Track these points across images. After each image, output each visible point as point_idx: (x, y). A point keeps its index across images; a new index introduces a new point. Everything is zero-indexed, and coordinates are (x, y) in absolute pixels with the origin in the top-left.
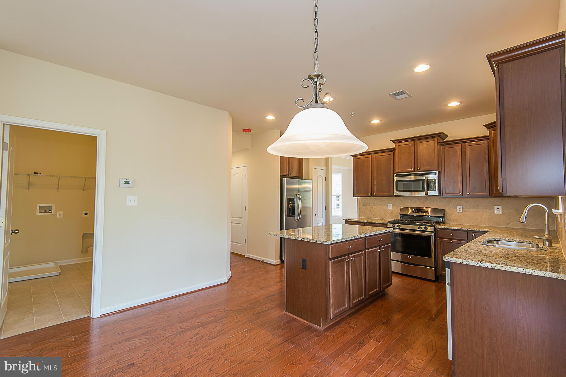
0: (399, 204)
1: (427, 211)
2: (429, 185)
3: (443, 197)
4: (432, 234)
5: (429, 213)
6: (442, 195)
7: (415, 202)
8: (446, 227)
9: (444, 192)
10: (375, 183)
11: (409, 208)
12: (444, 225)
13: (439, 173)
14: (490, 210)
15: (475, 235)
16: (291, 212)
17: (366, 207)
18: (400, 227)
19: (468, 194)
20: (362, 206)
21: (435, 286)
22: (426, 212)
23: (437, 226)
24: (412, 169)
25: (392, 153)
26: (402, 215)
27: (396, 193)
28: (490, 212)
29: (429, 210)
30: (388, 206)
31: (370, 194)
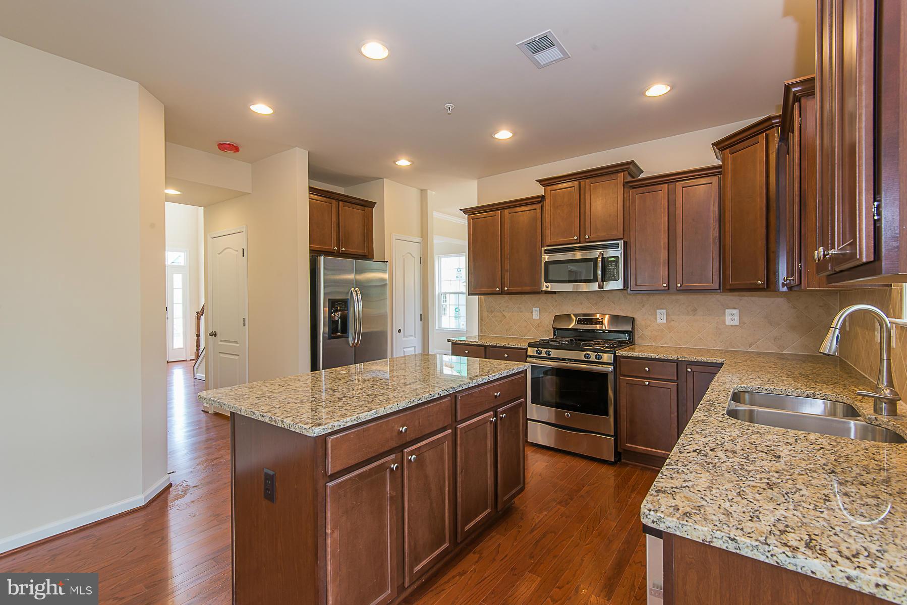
0: (552, 308)
1: (602, 321)
2: (607, 270)
3: (631, 292)
4: (610, 368)
5: (606, 326)
6: (629, 290)
7: (581, 304)
8: (636, 354)
9: (635, 283)
10: (507, 267)
11: (572, 315)
12: (633, 350)
13: (626, 244)
14: (717, 318)
15: (692, 370)
16: (339, 328)
17: (493, 315)
18: (549, 355)
19: (679, 285)
20: (486, 313)
21: (615, 476)
22: (599, 324)
23: (620, 353)
24: (576, 238)
25: (538, 206)
26: (558, 329)
27: (546, 287)
28: (718, 322)
29: (607, 318)
30: (532, 312)
31: (498, 289)
